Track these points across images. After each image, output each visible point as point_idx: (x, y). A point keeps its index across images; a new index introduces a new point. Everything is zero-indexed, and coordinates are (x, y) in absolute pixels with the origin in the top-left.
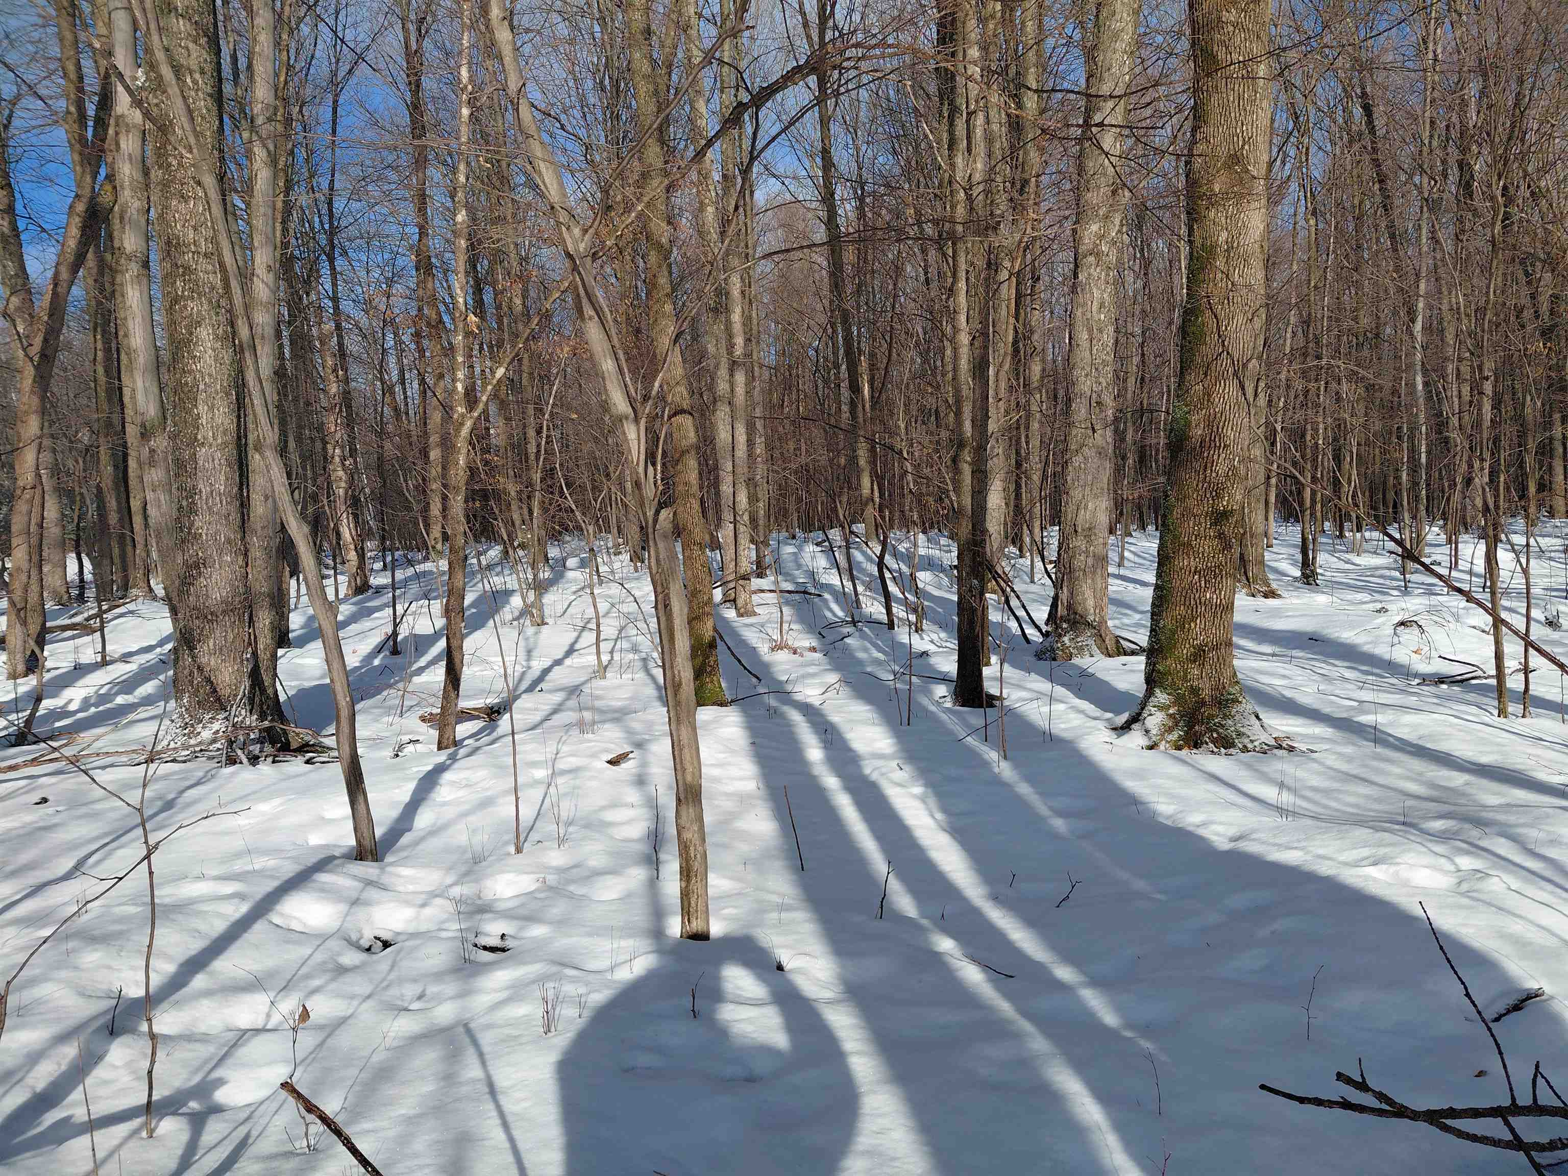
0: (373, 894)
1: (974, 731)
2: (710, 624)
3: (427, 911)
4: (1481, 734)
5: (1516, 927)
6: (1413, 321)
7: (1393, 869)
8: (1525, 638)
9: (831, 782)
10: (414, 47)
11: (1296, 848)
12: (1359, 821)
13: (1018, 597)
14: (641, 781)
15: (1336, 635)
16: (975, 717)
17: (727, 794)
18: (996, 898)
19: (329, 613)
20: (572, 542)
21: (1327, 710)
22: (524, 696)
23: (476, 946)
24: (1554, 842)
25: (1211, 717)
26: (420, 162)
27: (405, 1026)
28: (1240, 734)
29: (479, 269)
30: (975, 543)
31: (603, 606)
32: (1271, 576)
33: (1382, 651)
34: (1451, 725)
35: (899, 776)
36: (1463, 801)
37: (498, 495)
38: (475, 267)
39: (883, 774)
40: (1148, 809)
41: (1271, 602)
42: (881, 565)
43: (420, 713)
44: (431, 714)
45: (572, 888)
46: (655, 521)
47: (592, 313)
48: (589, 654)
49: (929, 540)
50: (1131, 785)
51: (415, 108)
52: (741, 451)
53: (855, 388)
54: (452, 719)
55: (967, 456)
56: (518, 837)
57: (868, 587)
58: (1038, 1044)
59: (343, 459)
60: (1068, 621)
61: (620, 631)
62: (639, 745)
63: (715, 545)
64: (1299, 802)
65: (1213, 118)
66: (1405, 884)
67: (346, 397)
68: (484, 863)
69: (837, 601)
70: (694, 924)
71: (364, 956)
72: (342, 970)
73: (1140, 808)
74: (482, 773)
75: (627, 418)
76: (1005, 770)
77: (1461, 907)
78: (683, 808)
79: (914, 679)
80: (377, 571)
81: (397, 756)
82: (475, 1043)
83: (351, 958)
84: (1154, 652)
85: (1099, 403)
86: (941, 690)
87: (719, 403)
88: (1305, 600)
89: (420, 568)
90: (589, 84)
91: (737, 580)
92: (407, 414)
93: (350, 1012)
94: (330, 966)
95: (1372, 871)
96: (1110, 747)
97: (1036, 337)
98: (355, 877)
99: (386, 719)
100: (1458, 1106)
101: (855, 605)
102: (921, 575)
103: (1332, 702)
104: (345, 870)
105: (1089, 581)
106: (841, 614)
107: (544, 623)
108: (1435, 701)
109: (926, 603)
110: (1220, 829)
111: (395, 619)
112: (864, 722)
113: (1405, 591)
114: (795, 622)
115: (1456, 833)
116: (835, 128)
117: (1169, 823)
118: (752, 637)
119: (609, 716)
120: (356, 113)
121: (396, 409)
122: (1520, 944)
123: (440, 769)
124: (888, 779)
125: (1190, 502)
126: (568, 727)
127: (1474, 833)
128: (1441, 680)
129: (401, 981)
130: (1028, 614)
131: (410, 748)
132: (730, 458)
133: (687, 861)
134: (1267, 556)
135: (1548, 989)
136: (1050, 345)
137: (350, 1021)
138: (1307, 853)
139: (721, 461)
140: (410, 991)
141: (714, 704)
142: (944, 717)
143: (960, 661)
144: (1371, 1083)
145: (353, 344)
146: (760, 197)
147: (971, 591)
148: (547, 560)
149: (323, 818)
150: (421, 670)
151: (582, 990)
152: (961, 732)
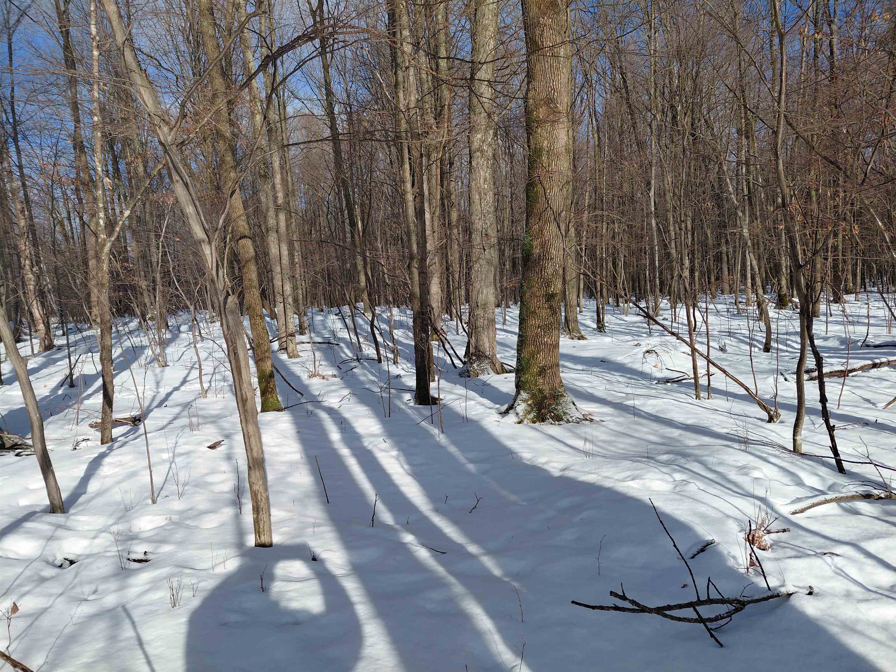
0: (60, 532)
1: (425, 419)
2: (269, 363)
3: (97, 541)
4: (688, 409)
5: (703, 509)
6: (649, 190)
7: (642, 482)
8: (707, 358)
9: (345, 451)
10: (63, 9)
11: (593, 473)
12: (625, 457)
13: (449, 343)
14: (229, 457)
15: (614, 359)
16: (426, 410)
17: (283, 463)
18: (437, 510)
19: (22, 364)
20: (184, 316)
21: (609, 399)
22: (155, 410)
23: (129, 559)
24: (721, 463)
25: (550, 405)
26: (73, 82)
27: (85, 610)
28: (565, 413)
29: (115, 149)
30: (423, 314)
31: (203, 355)
32: (581, 328)
33: (637, 366)
34: (673, 405)
35: (384, 445)
36: (678, 444)
37: (134, 288)
38: (112, 148)
39: (375, 445)
40: (518, 456)
41: (582, 342)
42: (372, 326)
43: (89, 422)
44: (96, 423)
45: (187, 522)
46: (225, 303)
47: (178, 178)
48: (196, 383)
49: (401, 312)
50: (510, 444)
51: (67, 48)
52: (285, 260)
53: (353, 224)
54: (109, 426)
55: (415, 264)
56: (153, 494)
57: (366, 338)
58: (458, 588)
59: (32, 266)
60: (475, 355)
61: (215, 369)
62: (228, 436)
63: (273, 316)
64: (595, 448)
65: (538, 75)
66: (648, 489)
67: (32, 228)
68: (132, 511)
69: (348, 347)
70: (263, 538)
71: (58, 570)
72: (43, 580)
73: (514, 456)
74: (130, 457)
75: (204, 241)
76: (442, 439)
77: (676, 500)
78: (252, 472)
79: (392, 391)
80: (58, 336)
81: (75, 449)
82: (129, 616)
83: (49, 572)
84: (519, 371)
85: (486, 235)
86: (407, 396)
87: (270, 232)
88: (599, 341)
89: (85, 334)
90: (180, 38)
91: (287, 336)
92: (73, 238)
93: (50, 603)
94: (36, 578)
95: (632, 484)
96: (498, 423)
97: (453, 197)
98: (50, 524)
99: (67, 427)
100: (672, 604)
101: (358, 349)
102: (395, 332)
103: (612, 395)
104: (43, 519)
105: (486, 333)
106: (350, 355)
107: (166, 365)
108: (665, 392)
109: (399, 347)
110: (555, 465)
111: (70, 366)
112: (364, 416)
113: (650, 334)
114: (324, 360)
115: (674, 461)
116: (332, 72)
117: (529, 463)
118: (297, 370)
119: (210, 420)
120: (26, 48)
121: (65, 236)
122: (703, 517)
123: (102, 456)
124: (378, 448)
125: (535, 289)
126: (183, 427)
127: (682, 461)
128: (667, 381)
129: (81, 584)
130: (455, 352)
131: (84, 444)
132: (278, 264)
133: (257, 503)
134: (579, 317)
135: (717, 540)
136: (462, 202)
137: (50, 610)
138: (600, 475)
139: (273, 267)
140: (87, 589)
141: (274, 410)
142: (409, 411)
143: (417, 380)
144: (627, 595)
145: (34, 194)
146: (290, 110)
147: (421, 340)
148: (167, 326)
149: (27, 489)
150: (89, 396)
151: (194, 581)
152: (418, 419)
